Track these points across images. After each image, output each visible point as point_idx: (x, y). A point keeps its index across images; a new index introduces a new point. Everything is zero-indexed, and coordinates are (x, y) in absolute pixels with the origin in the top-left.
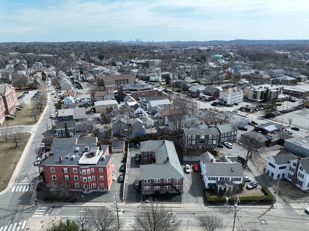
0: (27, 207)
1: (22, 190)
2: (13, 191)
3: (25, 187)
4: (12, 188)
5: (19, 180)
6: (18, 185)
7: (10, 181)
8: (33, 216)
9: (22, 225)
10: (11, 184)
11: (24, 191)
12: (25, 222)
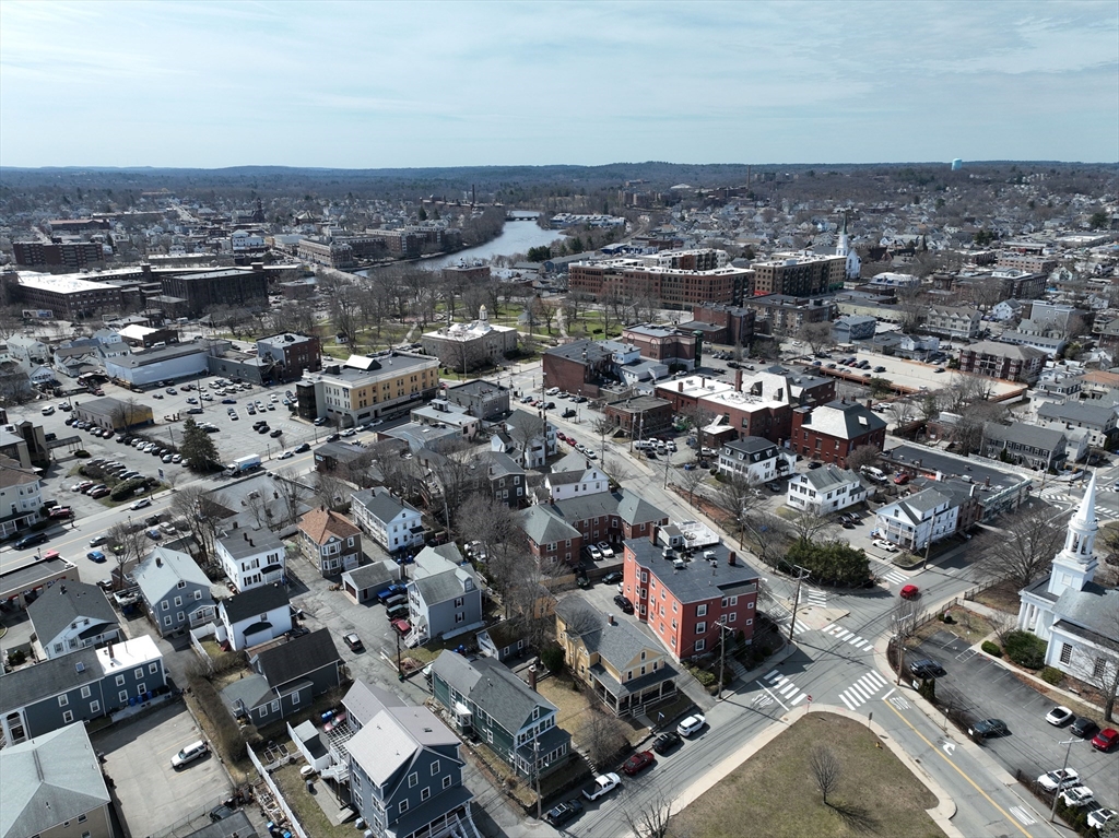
0: (803, 648)
1: (787, 684)
2: (803, 696)
3: (776, 687)
4: (800, 704)
5: (771, 714)
6: (785, 702)
7: (790, 723)
8: (808, 629)
9: (831, 630)
10: (794, 716)
11: (786, 680)
12: (824, 630)
